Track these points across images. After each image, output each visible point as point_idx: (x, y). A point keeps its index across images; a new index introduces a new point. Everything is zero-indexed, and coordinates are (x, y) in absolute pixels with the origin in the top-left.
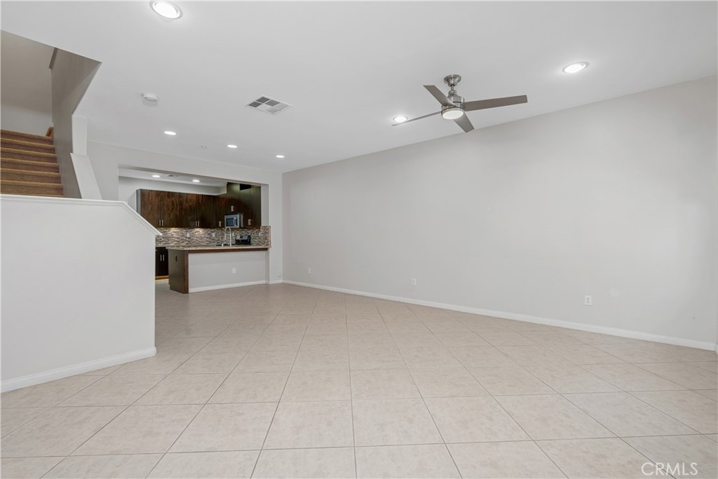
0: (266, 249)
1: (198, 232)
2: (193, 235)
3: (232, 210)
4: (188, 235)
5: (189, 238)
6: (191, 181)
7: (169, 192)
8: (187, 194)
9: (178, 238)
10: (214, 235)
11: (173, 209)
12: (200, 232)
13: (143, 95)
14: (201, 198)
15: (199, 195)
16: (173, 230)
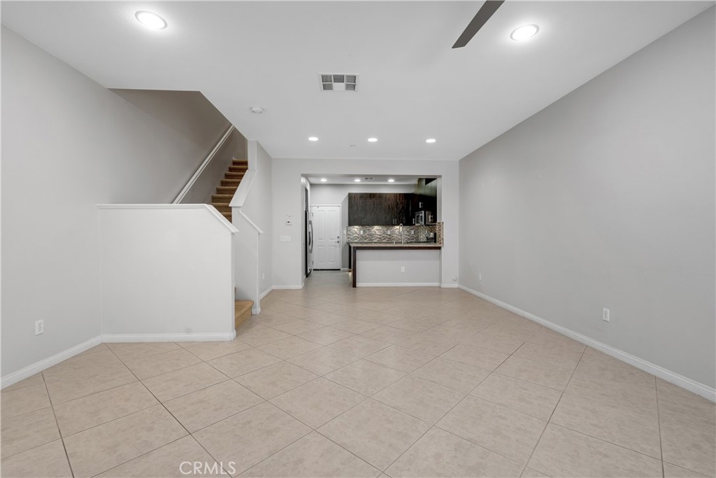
0: (439, 248)
1: (396, 229)
2: (393, 232)
3: (420, 207)
4: (389, 233)
5: (390, 235)
6: (387, 181)
7: (371, 194)
8: (386, 194)
9: (380, 235)
10: (412, 232)
11: (374, 208)
12: (398, 229)
13: (251, 109)
14: (398, 197)
15: (396, 194)
16: (376, 228)
